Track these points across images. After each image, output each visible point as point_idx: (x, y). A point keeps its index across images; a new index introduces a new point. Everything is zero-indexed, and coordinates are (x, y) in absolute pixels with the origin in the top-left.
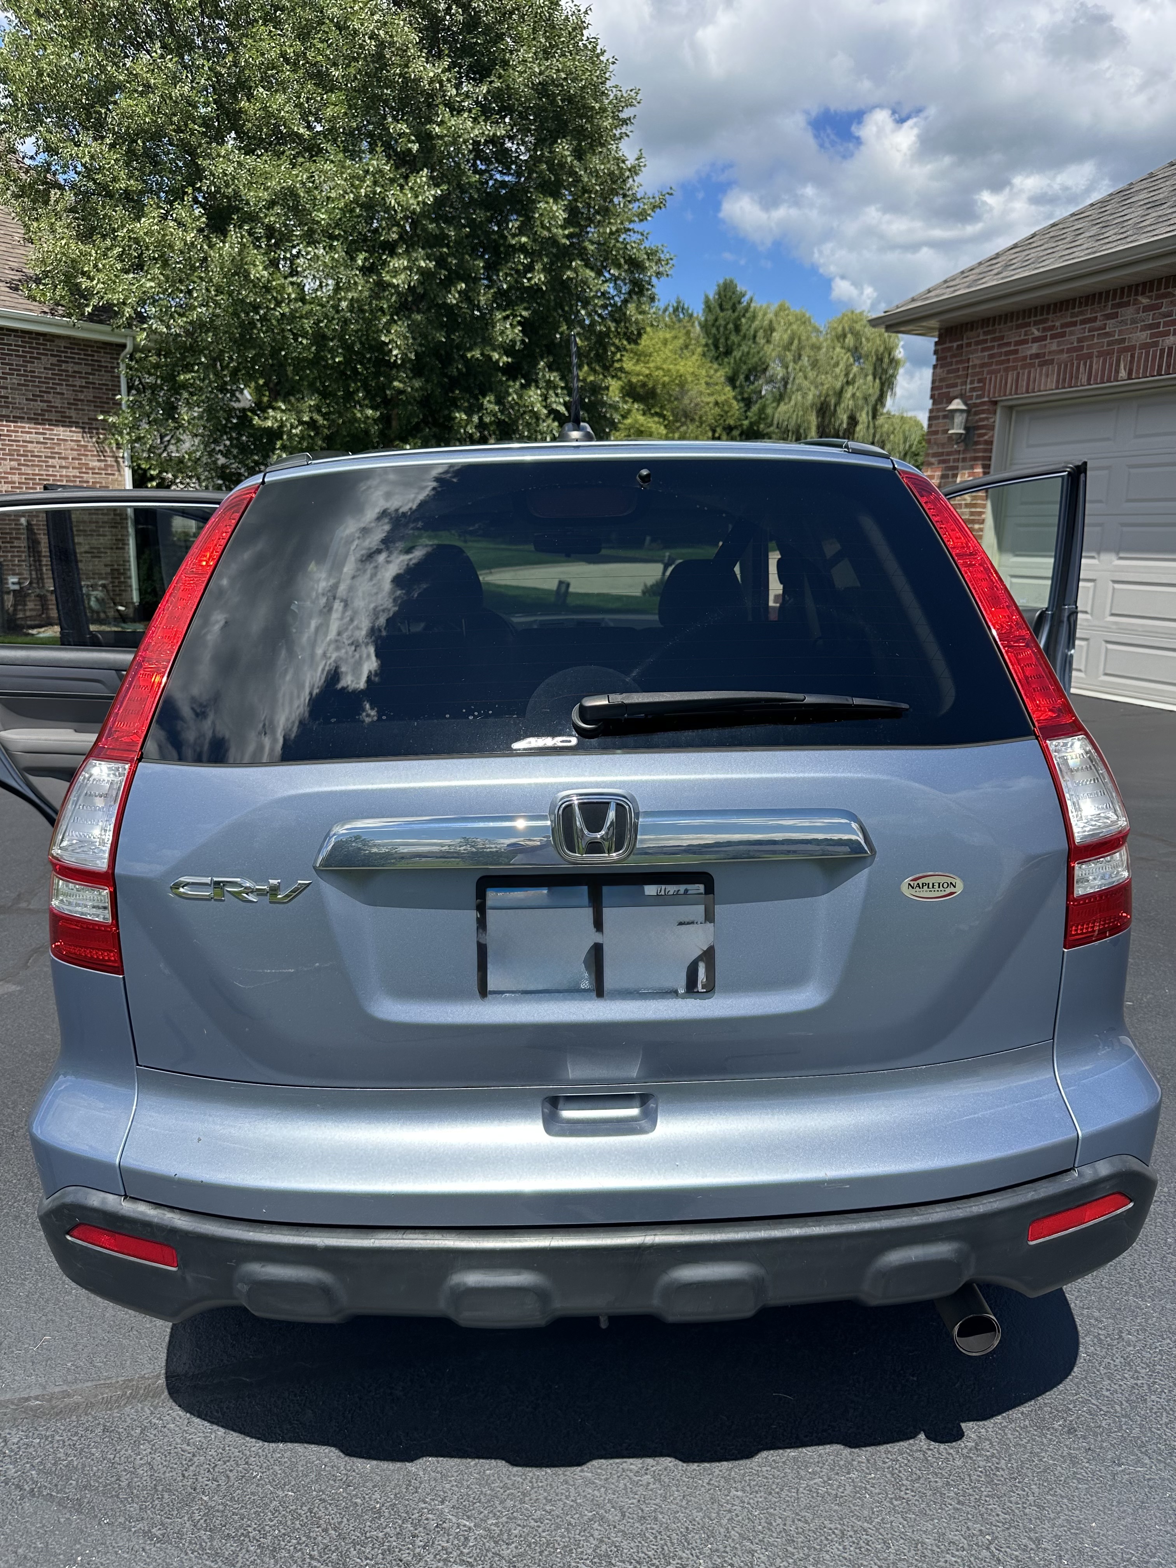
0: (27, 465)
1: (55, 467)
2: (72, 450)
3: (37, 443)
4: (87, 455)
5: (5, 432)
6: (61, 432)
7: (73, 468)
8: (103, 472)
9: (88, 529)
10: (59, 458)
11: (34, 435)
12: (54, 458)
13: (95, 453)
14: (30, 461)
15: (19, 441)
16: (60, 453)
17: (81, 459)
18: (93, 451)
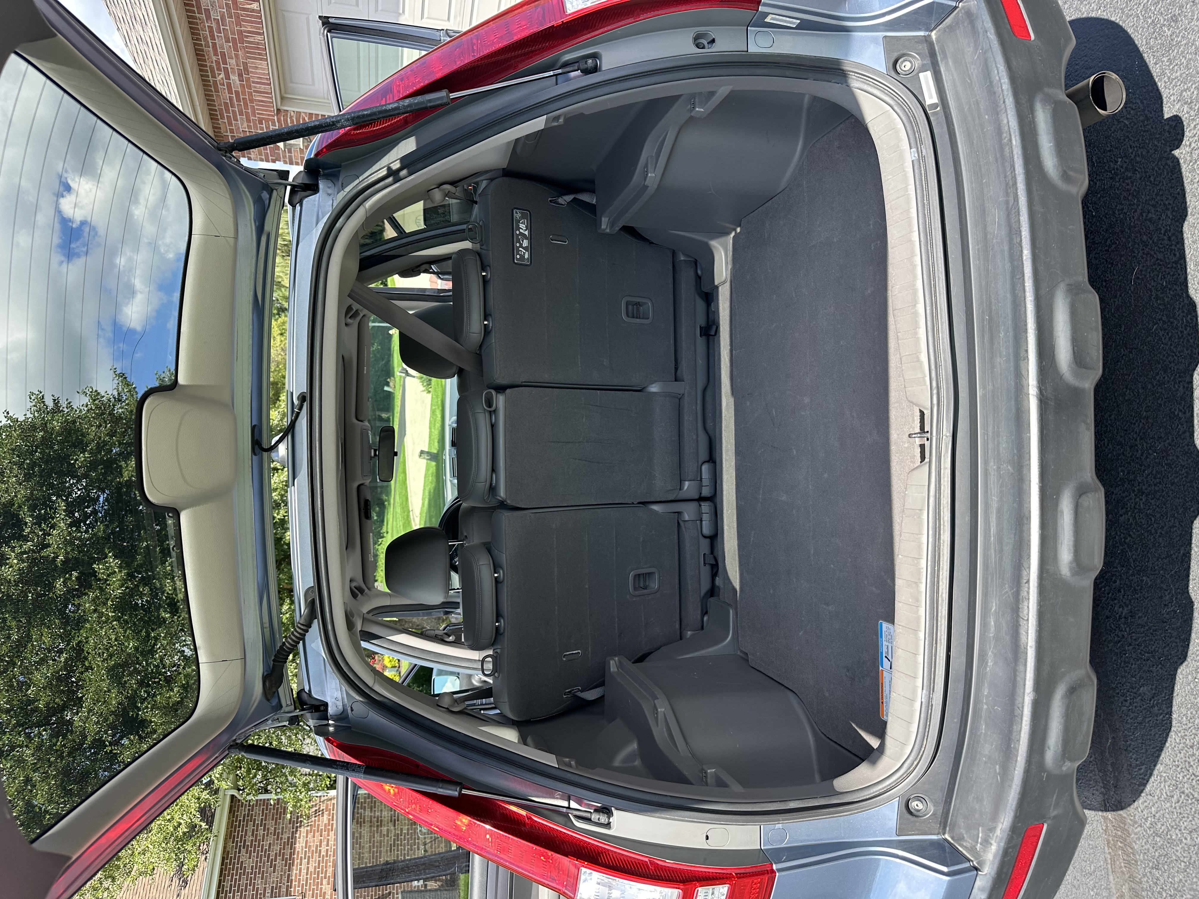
0: (326, 871)
1: (327, 850)
2: (314, 837)
3: (308, 864)
4: (319, 825)
5: (300, 889)
6: (299, 845)
7: (328, 835)
8: (332, 812)
9: (376, 824)
10: (320, 847)
11: (303, 867)
12: (320, 851)
13: (317, 818)
14: (322, 869)
15: (307, 878)
16: (317, 846)
17: (322, 829)
18: (315, 820)
